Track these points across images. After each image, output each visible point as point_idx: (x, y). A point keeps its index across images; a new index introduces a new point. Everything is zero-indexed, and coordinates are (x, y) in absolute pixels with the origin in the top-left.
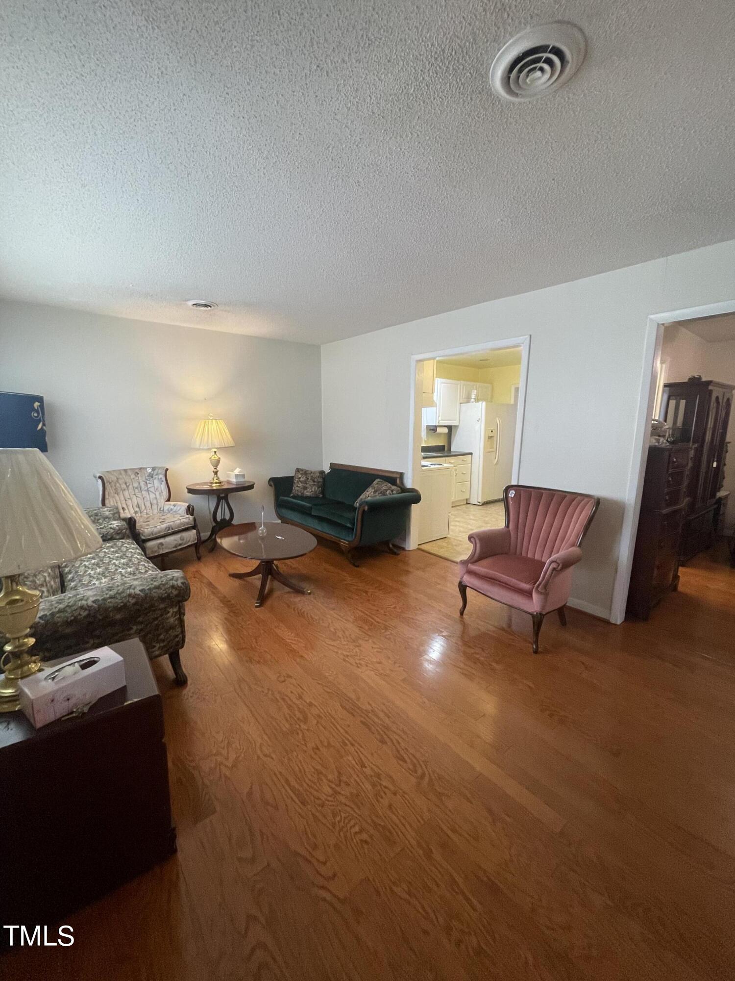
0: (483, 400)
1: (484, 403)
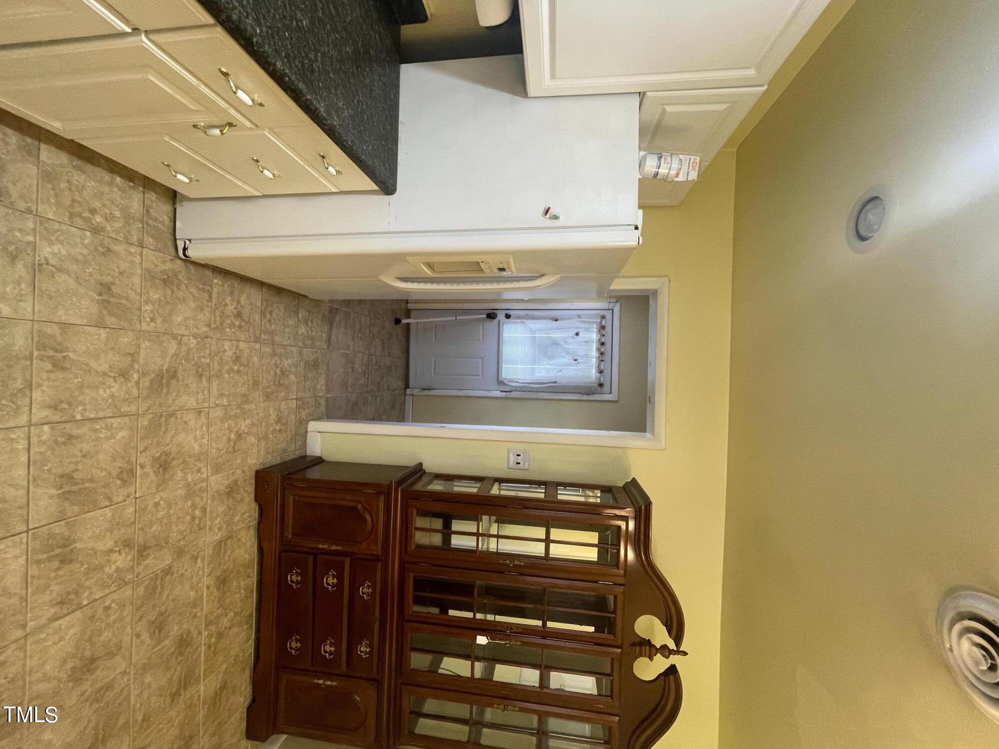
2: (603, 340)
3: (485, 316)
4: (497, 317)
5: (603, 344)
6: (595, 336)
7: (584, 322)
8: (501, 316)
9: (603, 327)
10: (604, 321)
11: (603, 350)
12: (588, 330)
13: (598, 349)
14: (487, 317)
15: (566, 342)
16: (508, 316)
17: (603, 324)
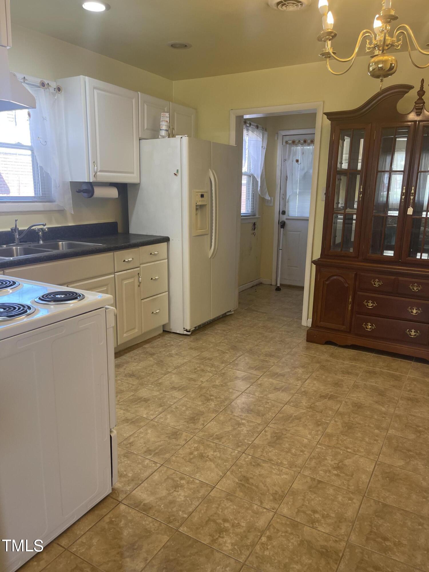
0: (181, 133)
1: (185, 139)
2: (302, 141)
3: (282, 229)
4: (284, 221)
5: (305, 141)
6: (299, 148)
7: (289, 156)
8: (284, 218)
9: (294, 142)
10: (289, 142)
11: (309, 141)
12: (295, 154)
13: (309, 145)
14: (283, 228)
15: (303, 169)
16: (284, 213)
17: (291, 142)
